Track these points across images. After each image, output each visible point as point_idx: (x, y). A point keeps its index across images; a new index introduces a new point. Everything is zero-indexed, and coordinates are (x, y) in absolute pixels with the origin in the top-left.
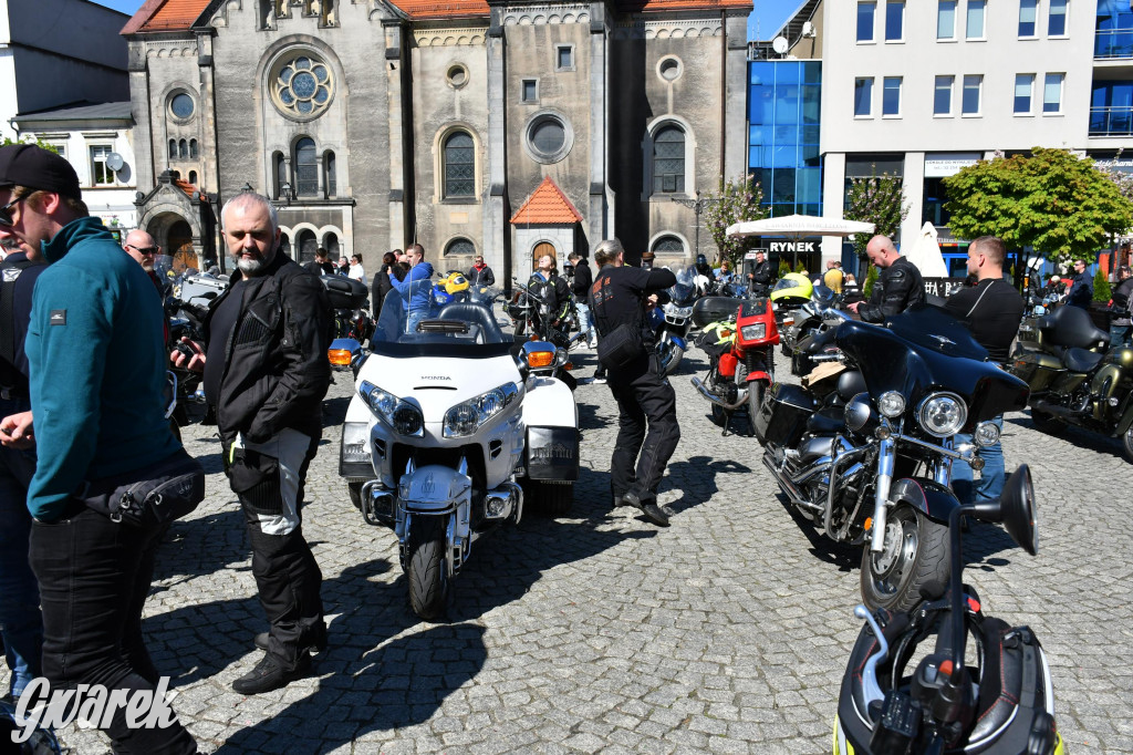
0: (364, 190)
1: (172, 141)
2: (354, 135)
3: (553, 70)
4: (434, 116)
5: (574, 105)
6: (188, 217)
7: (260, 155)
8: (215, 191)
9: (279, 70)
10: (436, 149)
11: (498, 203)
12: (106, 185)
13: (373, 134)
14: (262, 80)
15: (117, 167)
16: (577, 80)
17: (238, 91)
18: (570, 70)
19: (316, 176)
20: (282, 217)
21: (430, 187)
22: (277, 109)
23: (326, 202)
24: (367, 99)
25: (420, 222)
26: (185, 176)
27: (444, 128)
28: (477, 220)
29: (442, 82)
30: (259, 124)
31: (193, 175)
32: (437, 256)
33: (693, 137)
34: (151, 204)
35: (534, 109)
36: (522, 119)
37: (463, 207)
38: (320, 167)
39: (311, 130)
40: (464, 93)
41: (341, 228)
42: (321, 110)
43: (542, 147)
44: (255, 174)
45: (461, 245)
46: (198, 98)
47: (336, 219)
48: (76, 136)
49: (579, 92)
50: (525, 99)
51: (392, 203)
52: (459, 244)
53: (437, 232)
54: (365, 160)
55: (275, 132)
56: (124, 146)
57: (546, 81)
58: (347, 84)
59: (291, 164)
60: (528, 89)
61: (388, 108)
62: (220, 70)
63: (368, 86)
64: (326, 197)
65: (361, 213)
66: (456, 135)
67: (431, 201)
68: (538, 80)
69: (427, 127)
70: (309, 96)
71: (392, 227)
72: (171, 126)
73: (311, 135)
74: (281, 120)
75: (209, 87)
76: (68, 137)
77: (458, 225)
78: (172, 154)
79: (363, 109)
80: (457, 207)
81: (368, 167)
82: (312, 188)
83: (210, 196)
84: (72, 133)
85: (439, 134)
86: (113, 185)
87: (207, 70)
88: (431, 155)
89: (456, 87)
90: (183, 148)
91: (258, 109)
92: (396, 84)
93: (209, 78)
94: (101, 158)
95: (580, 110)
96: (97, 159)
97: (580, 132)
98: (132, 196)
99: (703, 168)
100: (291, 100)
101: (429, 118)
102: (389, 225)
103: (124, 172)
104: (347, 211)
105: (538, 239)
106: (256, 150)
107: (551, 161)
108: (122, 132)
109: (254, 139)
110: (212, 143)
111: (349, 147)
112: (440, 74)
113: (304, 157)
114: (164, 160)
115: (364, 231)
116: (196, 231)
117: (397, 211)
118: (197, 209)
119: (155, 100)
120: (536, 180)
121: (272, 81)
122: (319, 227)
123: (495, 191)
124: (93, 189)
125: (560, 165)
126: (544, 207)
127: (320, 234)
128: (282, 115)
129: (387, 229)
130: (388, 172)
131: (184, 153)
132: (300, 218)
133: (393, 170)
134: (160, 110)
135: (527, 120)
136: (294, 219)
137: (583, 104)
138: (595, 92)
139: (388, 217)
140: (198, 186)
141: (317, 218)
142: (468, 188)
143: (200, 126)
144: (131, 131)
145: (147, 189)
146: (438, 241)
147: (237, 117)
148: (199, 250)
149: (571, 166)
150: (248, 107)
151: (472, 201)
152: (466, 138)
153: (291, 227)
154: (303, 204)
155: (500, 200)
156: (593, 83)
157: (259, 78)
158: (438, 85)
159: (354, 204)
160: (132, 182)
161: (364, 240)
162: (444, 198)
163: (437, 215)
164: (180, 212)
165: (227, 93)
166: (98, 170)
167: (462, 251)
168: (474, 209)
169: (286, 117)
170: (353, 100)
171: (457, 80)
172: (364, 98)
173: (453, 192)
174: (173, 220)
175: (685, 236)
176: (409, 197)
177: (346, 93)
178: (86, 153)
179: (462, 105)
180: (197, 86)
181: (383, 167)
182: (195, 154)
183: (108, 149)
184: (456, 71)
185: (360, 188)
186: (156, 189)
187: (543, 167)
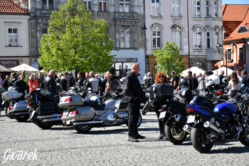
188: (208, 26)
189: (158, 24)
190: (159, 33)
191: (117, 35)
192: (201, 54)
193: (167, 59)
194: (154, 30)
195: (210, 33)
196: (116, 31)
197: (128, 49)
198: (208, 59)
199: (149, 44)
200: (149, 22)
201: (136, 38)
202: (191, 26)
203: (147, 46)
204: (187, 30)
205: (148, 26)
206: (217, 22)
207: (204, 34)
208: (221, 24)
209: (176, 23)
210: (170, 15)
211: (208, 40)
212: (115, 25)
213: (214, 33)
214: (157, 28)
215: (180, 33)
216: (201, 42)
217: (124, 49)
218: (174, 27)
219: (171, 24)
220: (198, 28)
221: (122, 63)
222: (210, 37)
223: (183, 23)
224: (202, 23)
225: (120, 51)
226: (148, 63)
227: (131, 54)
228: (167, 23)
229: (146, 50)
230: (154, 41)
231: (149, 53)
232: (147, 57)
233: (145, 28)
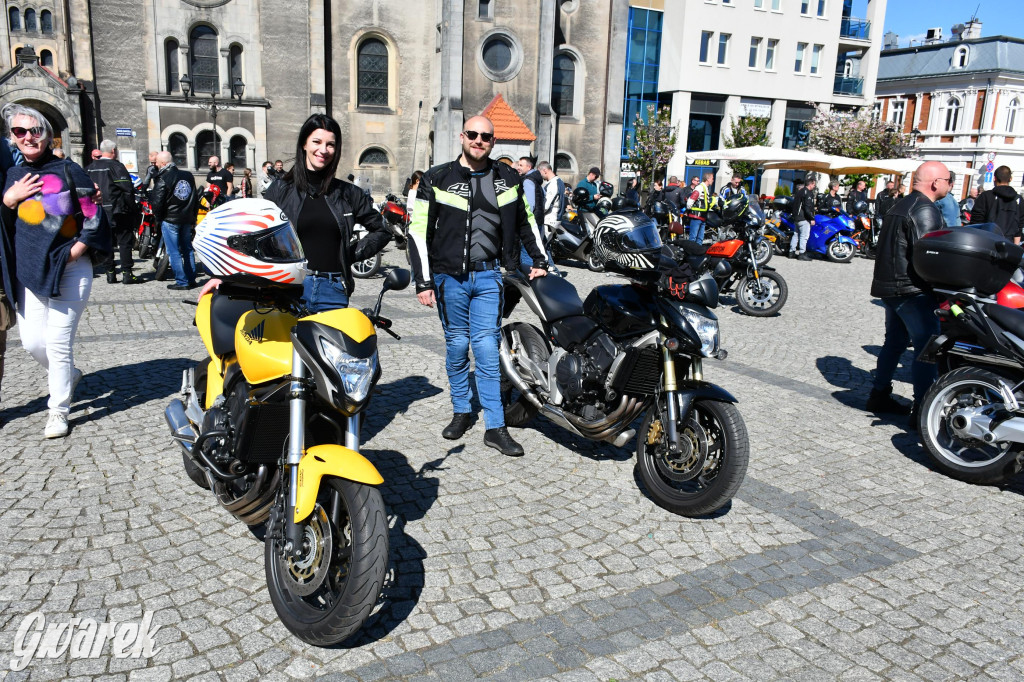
0: (279, 92)
1: (14, 10)
2: (268, 29)
4: (351, 19)
5: (524, 28)
6: (62, 108)
7: (149, 40)
8: (91, 78)
10: (351, 54)
13: (290, 30)
16: (529, 4)
19: (215, 70)
20: (179, 114)
21: (345, 94)
23: (233, 101)
27: (361, 33)
28: (392, 130)
31: (46, 55)
32: (352, 165)
33: (585, 67)
37: (380, 117)
38: (223, 61)
41: (252, 131)
44: (143, 63)
45: (376, 155)
47: (248, 121)
50: (480, 15)
52: (374, 154)
53: (352, 140)
54: (280, 59)
55: (167, 13)
64: (232, 95)
65: (276, 116)
67: (346, 108)
69: (345, 30)
73: (214, 22)
74: (176, 2)
77: (374, 135)
78: (14, 26)
79: (279, 1)
80: (374, 115)
81: (284, 67)
82: (211, 82)
83: (87, 84)
85: (355, 38)
88: (348, 60)
90: (30, 19)
95: (529, 34)
97: (528, 54)
99: (590, 96)
104: (259, 113)
106: (144, 33)
107: (501, 79)
109: (141, 20)
114: (4, 32)
115: (279, 136)
122: (226, 129)
125: (510, 84)
127: (226, 137)
130: (307, 74)
131: (31, 27)
132: (201, 118)
133: (313, 73)
136: (195, 118)
137: (532, 28)
140: (55, 69)
141: (223, 119)
142: (381, 97)
146: (353, 150)
148: (77, 149)
151: (388, 112)
152: (381, 45)
153: (191, 126)
159: (268, 107)
162: (359, 105)
163: (352, 123)
168: (389, 119)
175: (575, 155)
179: (380, 11)
181: (302, 68)
182: (46, 28)
185: (274, 90)
186: (14, 70)
187: (495, 84)
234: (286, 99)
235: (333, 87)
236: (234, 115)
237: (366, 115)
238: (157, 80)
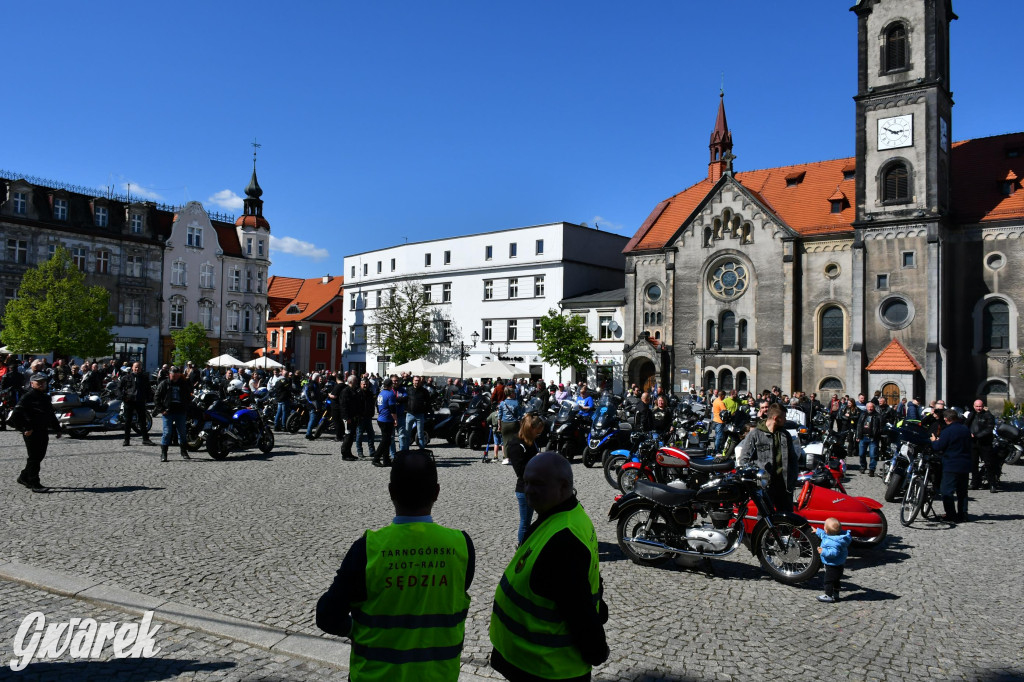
0: (765, 345)
1: (647, 314)
2: (760, 310)
3: (899, 268)
4: (815, 297)
5: (915, 290)
6: (654, 360)
7: (699, 323)
8: (671, 344)
9: (715, 270)
10: (815, 319)
11: (857, 356)
12: (607, 339)
13: (772, 309)
14: (703, 277)
15: (614, 329)
16: (918, 274)
17: (688, 284)
18: (912, 268)
19: (734, 335)
20: (712, 361)
21: (811, 343)
22: (712, 294)
23: (740, 352)
24: (770, 287)
25: (804, 366)
26: (652, 335)
27: (822, 305)
28: (843, 366)
29: (822, 275)
30: (700, 304)
31: (658, 334)
34: (633, 351)
35: (885, 294)
36: (876, 300)
37: (834, 357)
38: (737, 330)
39: (732, 307)
40: (837, 282)
41: (749, 369)
42: (739, 294)
43: (891, 319)
44: (696, 335)
45: (832, 382)
46: (664, 288)
47: (746, 363)
48: (593, 311)
49: (919, 282)
50: (879, 287)
51: (784, 354)
52: (831, 381)
53: (815, 373)
54: (767, 326)
55: (709, 307)
56: (619, 317)
57: (895, 275)
58: (757, 278)
59: (718, 328)
60: (882, 281)
61: (784, 293)
62: (678, 272)
63: (771, 279)
64: (740, 349)
65: (763, 359)
66: (830, 311)
67: (812, 352)
68: (888, 275)
69: (810, 304)
70: (732, 287)
71: (784, 369)
72: (646, 304)
73: (732, 309)
74: (714, 301)
75: (671, 282)
76: (589, 311)
77: (830, 369)
78: (646, 321)
79: (767, 293)
80: (830, 357)
81: (769, 331)
82: (731, 343)
83: (668, 347)
84: (591, 309)
85: (818, 308)
86: (610, 339)
87: (671, 272)
88: (813, 322)
89: (831, 278)
90: (653, 318)
91: (700, 295)
92: (790, 278)
93: (671, 276)
94: (606, 323)
95: (920, 294)
96: (603, 324)
97: (919, 308)
98: (621, 347)
100: (721, 288)
101: (811, 298)
102: (781, 368)
103: (618, 332)
104: (753, 358)
105: (886, 381)
106: (697, 319)
107: (897, 328)
108: (618, 309)
109: (696, 313)
110: (671, 315)
111: (757, 318)
112: (819, 270)
113: (727, 324)
114: (641, 325)
115: (765, 372)
116: (658, 368)
117: (787, 359)
118: (660, 355)
119: (639, 290)
120: (886, 341)
121: (710, 279)
122: (734, 368)
123: (856, 348)
124: (600, 342)
125: (904, 331)
126: (891, 359)
127: (735, 372)
128: (715, 297)
129: (780, 371)
130: (782, 333)
131: (653, 320)
132: (723, 362)
133: (785, 333)
134: (640, 296)
135: (880, 301)
136: (719, 362)
137: (922, 290)
138: (930, 282)
139: (781, 362)
140: (660, 341)
141: (733, 362)
142: (838, 344)
143: (665, 305)
144: (623, 308)
145: (630, 342)
146: (816, 379)
147: (687, 299)
148: (659, 380)
149: (912, 332)
150: (694, 293)
151: (841, 353)
152: (838, 311)
153: (717, 367)
154: (725, 353)
155: (859, 354)
156: (930, 275)
157: (701, 276)
158: (819, 277)
159: (758, 354)
160: (622, 338)
161: (764, 377)
162: (821, 350)
163: (815, 362)
164: (649, 356)
165: (682, 285)
166: (603, 331)
167: (831, 387)
168: (842, 358)
169: (717, 299)
170: (760, 288)
171: (832, 274)
172: (768, 286)
173: (827, 347)
174: (644, 361)
176: (796, 350)
177: (756, 284)
178: (597, 320)
179: (835, 289)
180: (664, 281)
181: (779, 330)
182: (659, 321)
183: (610, 318)
184: (831, 268)
185: (762, 344)
186: (636, 343)
187: (892, 332)
188: (247, 304)
189: (180, 296)
190: (181, 308)
191: (121, 306)
192: (236, 338)
193: (190, 344)
194: (174, 303)
195: (250, 313)
196: (119, 301)
197: (135, 325)
198: (245, 345)
199: (166, 321)
200: (167, 292)
201: (148, 311)
202: (225, 302)
203: (164, 324)
204: (219, 306)
205: (166, 297)
206: (260, 299)
207: (242, 314)
208: (264, 302)
209: (206, 296)
210: (197, 286)
211: (247, 321)
212: (118, 293)
213: (255, 312)
214: (178, 302)
215: (210, 309)
216: (237, 323)
217: (130, 324)
218: (202, 301)
219: (198, 297)
220: (235, 306)
221: (126, 343)
222: (250, 317)
223: (215, 296)
224: (240, 299)
225: (124, 327)
226: (163, 346)
227: (140, 332)
228: (193, 295)
229: (161, 329)
230: (174, 315)
231: (165, 332)
232: (162, 338)
233: (161, 300)
234: (770, 350)
235: (803, 339)
236: (739, 360)
237: (824, 356)
238: (701, 342)
